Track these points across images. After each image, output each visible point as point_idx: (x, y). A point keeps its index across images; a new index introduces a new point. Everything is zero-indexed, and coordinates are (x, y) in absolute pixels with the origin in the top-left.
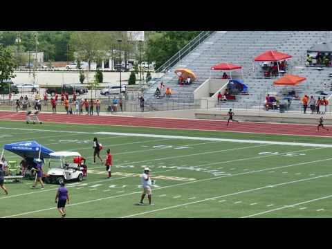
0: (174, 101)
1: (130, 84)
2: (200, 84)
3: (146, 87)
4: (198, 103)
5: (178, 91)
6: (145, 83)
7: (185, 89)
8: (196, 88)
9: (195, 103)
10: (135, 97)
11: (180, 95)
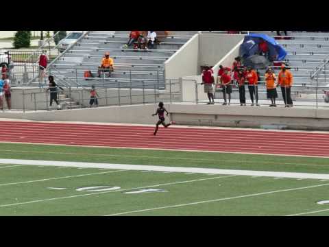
0: (119, 85)
1: (17, 46)
2: (180, 46)
3: (55, 52)
4: (175, 88)
5: (127, 61)
6: (52, 44)
7: (146, 57)
8: (170, 55)
9: (167, 90)
10: (30, 76)
11: (133, 72)
